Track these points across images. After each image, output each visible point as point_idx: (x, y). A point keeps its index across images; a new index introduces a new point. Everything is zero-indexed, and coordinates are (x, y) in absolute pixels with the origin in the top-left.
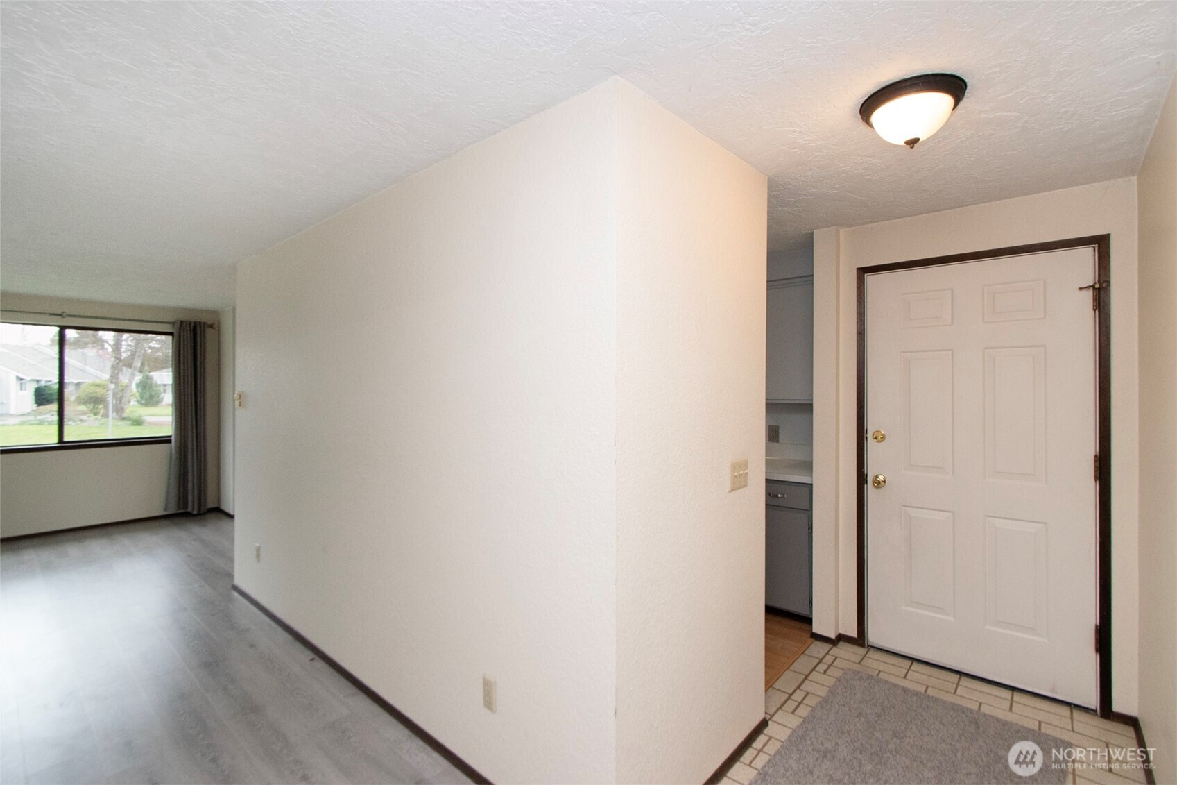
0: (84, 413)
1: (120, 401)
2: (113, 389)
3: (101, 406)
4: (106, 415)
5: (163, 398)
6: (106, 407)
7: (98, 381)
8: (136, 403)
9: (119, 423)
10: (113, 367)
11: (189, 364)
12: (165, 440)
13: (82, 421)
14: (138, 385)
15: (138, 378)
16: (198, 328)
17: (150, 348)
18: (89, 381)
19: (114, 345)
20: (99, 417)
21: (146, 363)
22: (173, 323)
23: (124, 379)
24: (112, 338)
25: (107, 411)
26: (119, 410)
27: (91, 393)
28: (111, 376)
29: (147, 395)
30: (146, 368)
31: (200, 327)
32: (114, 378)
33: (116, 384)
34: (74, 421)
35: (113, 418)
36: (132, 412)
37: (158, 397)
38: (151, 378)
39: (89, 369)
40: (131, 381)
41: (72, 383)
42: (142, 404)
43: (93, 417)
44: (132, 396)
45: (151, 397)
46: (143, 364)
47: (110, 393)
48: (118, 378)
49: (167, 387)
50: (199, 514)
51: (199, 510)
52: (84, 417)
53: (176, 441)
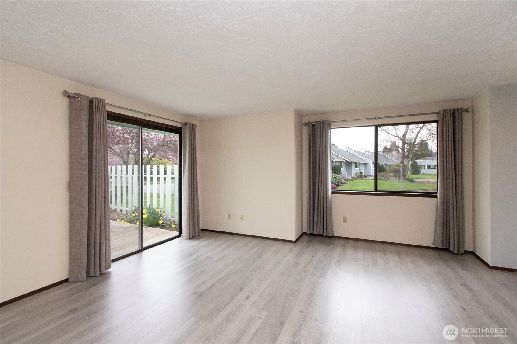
0: (392, 176)
1: (405, 172)
2: (402, 166)
3: (398, 174)
4: (399, 178)
5: (421, 171)
6: (399, 174)
7: (397, 164)
8: (410, 173)
9: (404, 181)
10: (402, 157)
11: (450, 140)
12: (433, 195)
13: (391, 179)
14: (410, 165)
15: (411, 162)
16: (457, 113)
17: (415, 150)
18: (394, 164)
19: (402, 148)
20: (397, 178)
21: (414, 156)
22: (438, 113)
23: (406, 163)
24: (401, 146)
25: (400, 176)
26: (404, 175)
27: (395, 169)
28: (401, 161)
29: (414, 169)
30: (414, 158)
31: (458, 112)
32: (402, 162)
33: (403, 164)
34: (389, 179)
35: (402, 179)
36: (409, 176)
37: (419, 170)
38: (416, 162)
39: (394, 160)
40: (408, 163)
41: (389, 165)
42: (412, 173)
43: (395, 178)
44: (409, 170)
45: (416, 170)
46: (413, 157)
47: (401, 168)
48: (404, 162)
49: (422, 166)
50: (458, 254)
51: (459, 251)
52: (392, 178)
53: (440, 197)
